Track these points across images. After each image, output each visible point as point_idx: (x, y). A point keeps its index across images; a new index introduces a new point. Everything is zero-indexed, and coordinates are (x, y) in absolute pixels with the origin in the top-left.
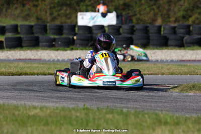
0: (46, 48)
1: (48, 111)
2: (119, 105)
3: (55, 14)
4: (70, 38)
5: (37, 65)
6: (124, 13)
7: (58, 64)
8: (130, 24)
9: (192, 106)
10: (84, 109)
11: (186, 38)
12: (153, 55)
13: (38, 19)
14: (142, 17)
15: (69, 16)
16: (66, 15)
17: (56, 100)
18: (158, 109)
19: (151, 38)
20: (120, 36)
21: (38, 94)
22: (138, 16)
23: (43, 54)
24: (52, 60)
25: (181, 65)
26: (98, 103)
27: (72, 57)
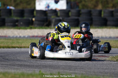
1: (10, 76)
2: (68, 71)
3: (18, 1)
4: (29, 20)
5: (3, 41)
7: (20, 40)
8: (77, 9)
10: (40, 74)
12: (95, 33)
13: (4, 5)
14: (87, 4)
17: (17, 67)
18: (100, 74)
19: (93, 19)
20: (70, 18)
21: (3, 63)
22: (83, 3)
23: (8, 32)
24: (15, 36)
26: (51, 69)
27: (31, 35)
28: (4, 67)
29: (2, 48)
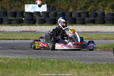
0: (7, 24)
1: (8, 60)
2: (48, 57)
3: (12, 5)
4: (20, 19)
5: (2, 34)
6: (51, 5)
7: (14, 34)
8: (55, 11)
9: (90, 57)
10: (29, 59)
11: (87, 19)
13: (2, 8)
14: (61, 7)
15: (20, 6)
16: (18, 6)
17: (13, 54)
18: (71, 59)
20: (49, 18)
22: (59, 6)
23: (5, 28)
24: (10, 31)
25: (83, 35)
26: (36, 56)
27: (21, 30)
28: (4, 54)
29: (1, 40)
